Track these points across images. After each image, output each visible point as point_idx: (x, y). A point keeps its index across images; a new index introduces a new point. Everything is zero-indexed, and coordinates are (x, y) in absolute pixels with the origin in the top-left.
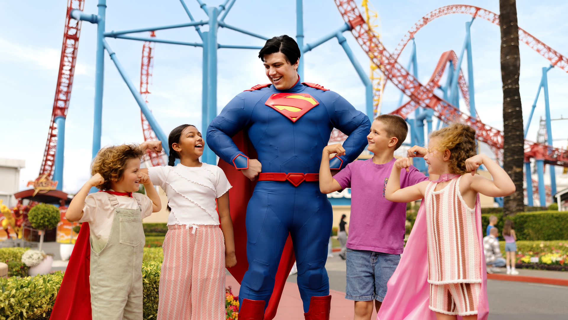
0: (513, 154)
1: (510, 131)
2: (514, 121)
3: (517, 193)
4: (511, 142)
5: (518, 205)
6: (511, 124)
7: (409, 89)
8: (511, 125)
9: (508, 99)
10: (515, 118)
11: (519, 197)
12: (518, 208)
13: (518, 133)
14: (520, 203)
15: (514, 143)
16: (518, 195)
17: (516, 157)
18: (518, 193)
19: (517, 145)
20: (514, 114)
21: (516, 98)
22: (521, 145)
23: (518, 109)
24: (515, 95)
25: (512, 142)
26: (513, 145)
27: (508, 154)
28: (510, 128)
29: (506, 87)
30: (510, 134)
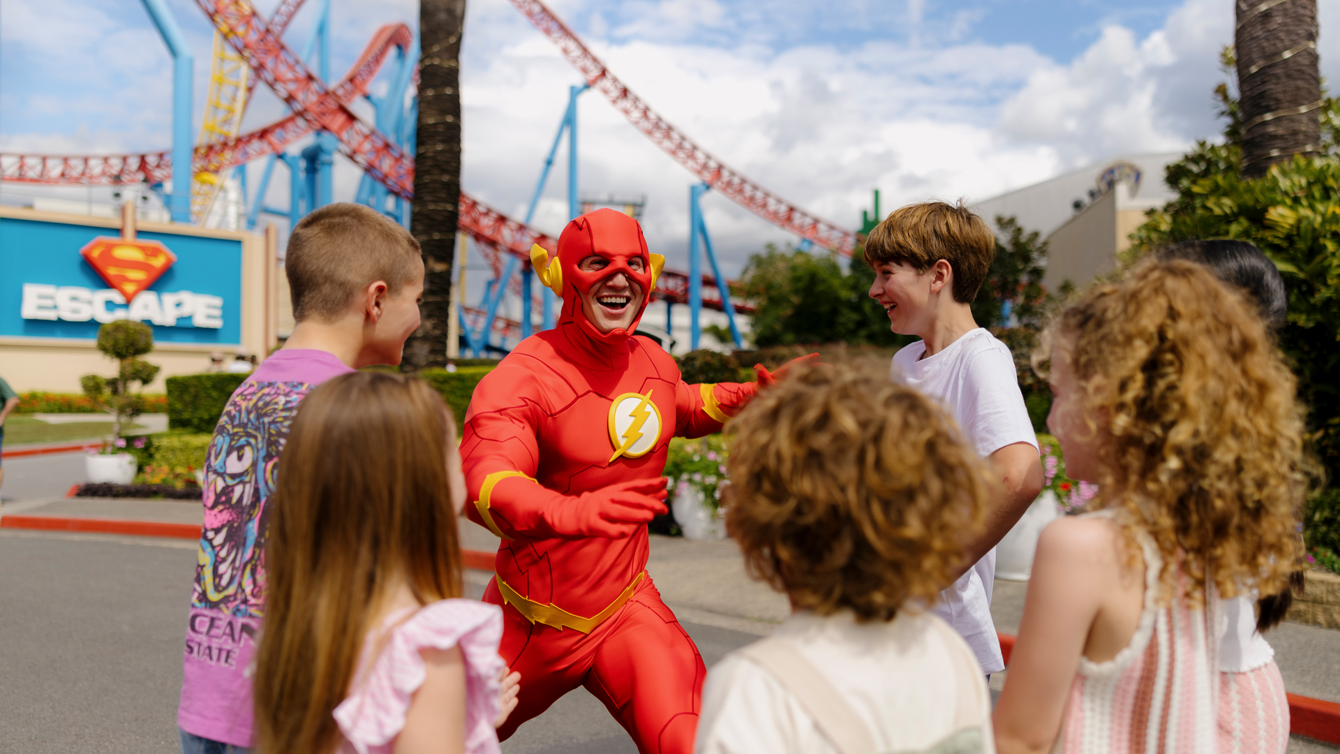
0: (429, 229)
1: (428, 172)
2: (440, 147)
3: (433, 322)
4: (427, 198)
5: (433, 351)
6: (430, 155)
7: (284, 82)
8: (432, 157)
9: (430, 93)
10: (443, 141)
11: (437, 332)
12: (432, 358)
13: (446, 178)
14: (438, 347)
15: (434, 202)
16: (435, 327)
17: (436, 236)
18: (436, 322)
19: (440, 207)
20: (441, 130)
21: (449, 91)
22: (450, 208)
23: (450, 119)
24: (445, 84)
25: (430, 198)
26: (432, 207)
27: (420, 227)
28: (429, 163)
29: (428, 62)
30: (427, 179)
